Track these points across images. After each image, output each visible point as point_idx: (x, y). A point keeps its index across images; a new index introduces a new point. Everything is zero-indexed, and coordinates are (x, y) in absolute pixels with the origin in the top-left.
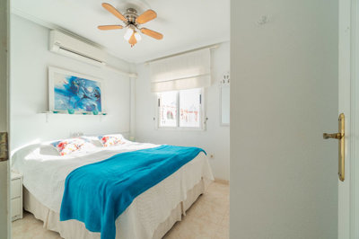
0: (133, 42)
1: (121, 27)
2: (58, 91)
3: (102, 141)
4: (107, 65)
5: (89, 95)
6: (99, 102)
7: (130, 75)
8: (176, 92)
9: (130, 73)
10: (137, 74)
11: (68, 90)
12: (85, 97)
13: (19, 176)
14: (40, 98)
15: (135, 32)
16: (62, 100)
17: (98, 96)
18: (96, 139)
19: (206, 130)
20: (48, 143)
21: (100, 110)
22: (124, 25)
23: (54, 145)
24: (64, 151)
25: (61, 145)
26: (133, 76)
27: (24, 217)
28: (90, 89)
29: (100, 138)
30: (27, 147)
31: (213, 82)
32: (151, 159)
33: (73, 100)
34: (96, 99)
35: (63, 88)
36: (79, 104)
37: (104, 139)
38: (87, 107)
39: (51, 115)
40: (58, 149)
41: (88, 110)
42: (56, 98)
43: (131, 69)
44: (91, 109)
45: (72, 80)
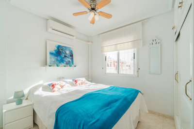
0: (93, 22)
1: (86, 12)
2: (51, 54)
3: (74, 83)
4: (76, 38)
5: (67, 56)
6: (72, 59)
7: (88, 43)
8: (116, 52)
9: (89, 42)
10: (92, 42)
11: (56, 53)
12: (65, 56)
13: (31, 103)
14: (42, 58)
15: (95, 14)
16: (54, 59)
17: (72, 56)
18: (71, 81)
19: (138, 76)
20: (46, 84)
21: (73, 64)
22: (88, 11)
23: (49, 85)
24: (54, 89)
25: (53, 86)
26: (90, 43)
27: (34, 127)
28: (68, 52)
29: (73, 80)
30: (36, 86)
31: (143, 45)
32: (110, 99)
33: (59, 58)
34: (71, 57)
35: (54, 52)
36: (62, 61)
37: (76, 81)
38: (66, 62)
39: (48, 67)
40: (51, 88)
41: (67, 64)
42: (50, 58)
43: (89, 40)
44: (68, 63)
45: (59, 47)
